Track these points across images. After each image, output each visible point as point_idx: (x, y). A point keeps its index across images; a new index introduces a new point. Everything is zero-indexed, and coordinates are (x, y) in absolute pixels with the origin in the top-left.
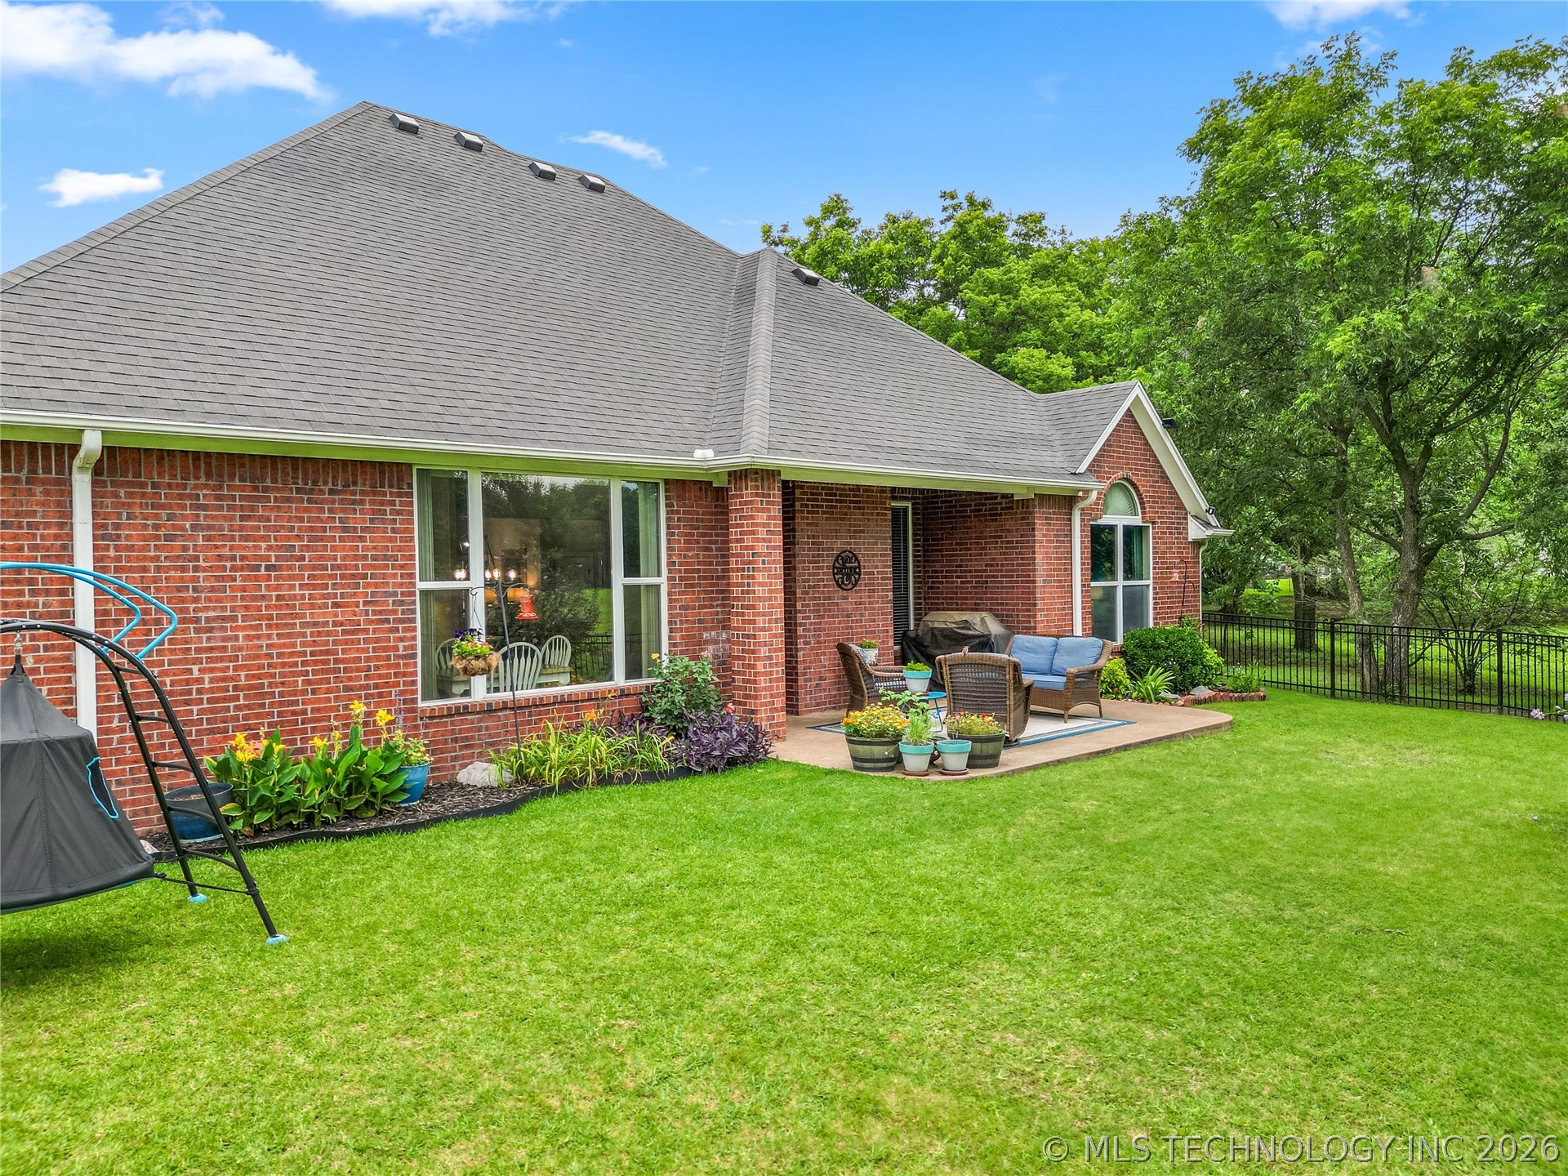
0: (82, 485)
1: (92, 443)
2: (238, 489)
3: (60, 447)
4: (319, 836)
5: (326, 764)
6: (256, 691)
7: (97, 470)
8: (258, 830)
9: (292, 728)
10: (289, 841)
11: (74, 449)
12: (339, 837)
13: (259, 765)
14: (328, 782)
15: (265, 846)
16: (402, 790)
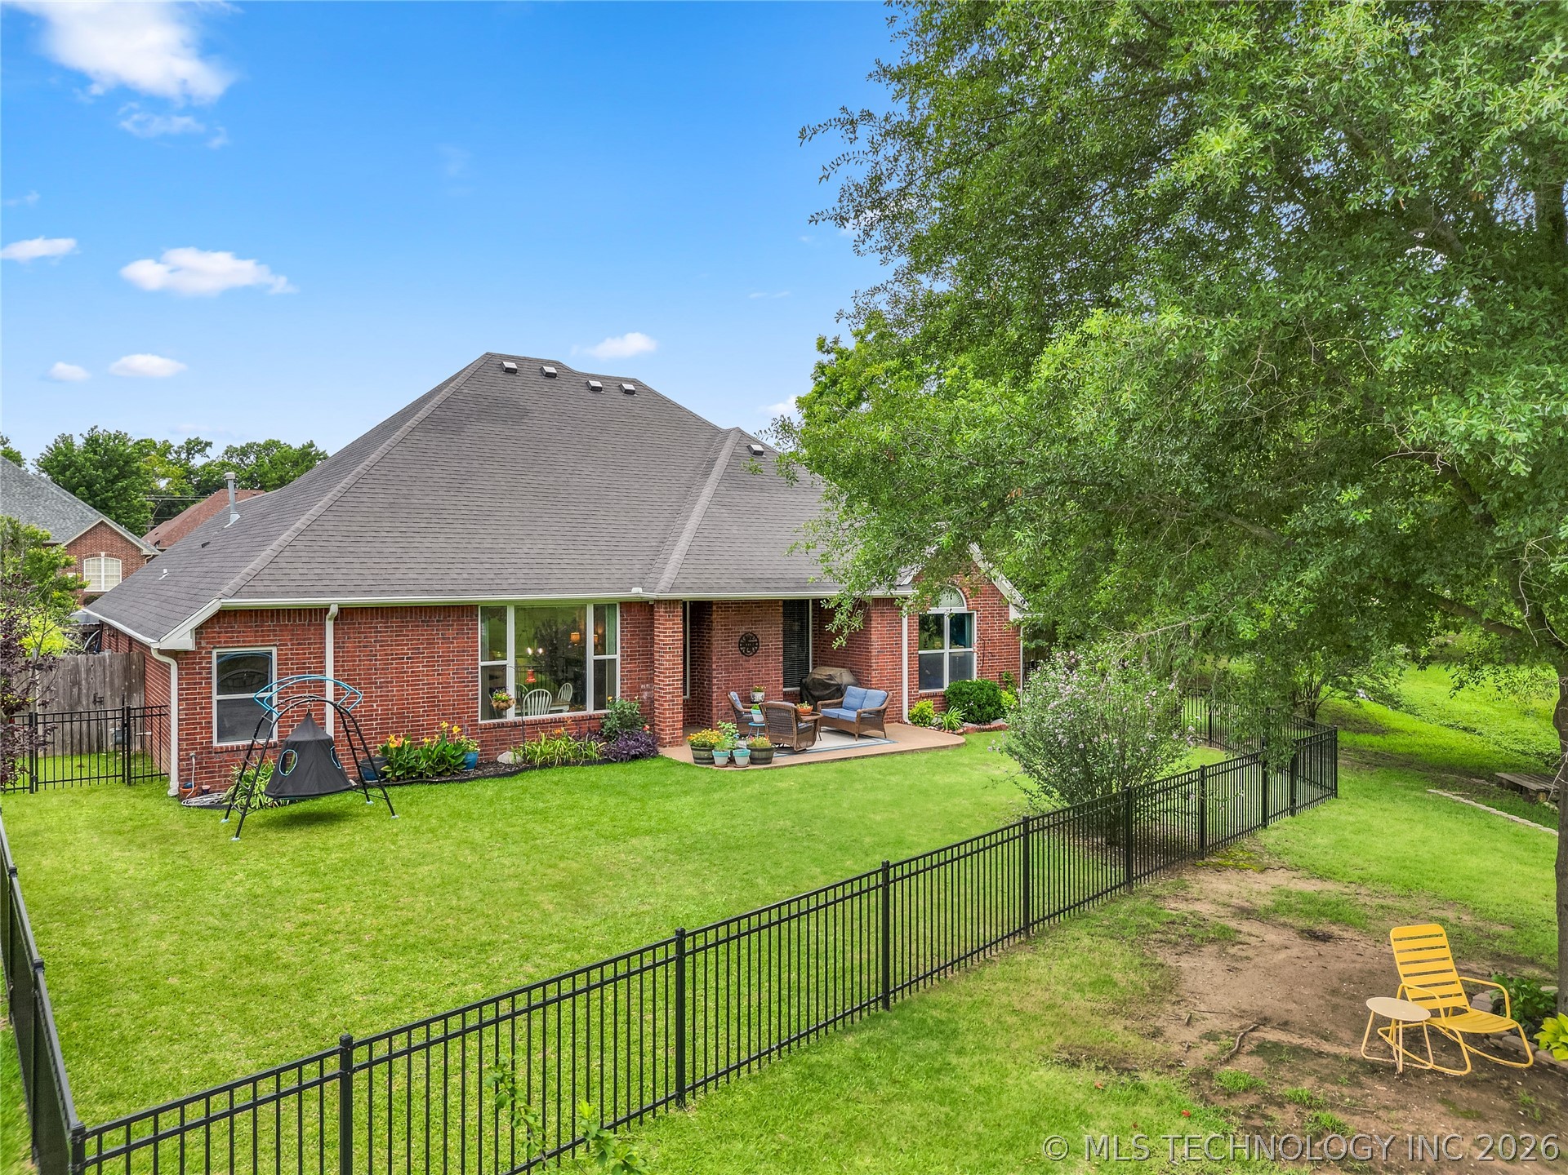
0: (329, 626)
1: (334, 610)
2: (394, 623)
3: (321, 610)
4: (423, 782)
5: (429, 750)
6: (401, 716)
7: (336, 619)
8: (398, 778)
9: (415, 733)
10: (411, 783)
11: (327, 610)
12: (432, 783)
13: (399, 750)
14: (429, 758)
15: (400, 785)
16: (463, 763)
